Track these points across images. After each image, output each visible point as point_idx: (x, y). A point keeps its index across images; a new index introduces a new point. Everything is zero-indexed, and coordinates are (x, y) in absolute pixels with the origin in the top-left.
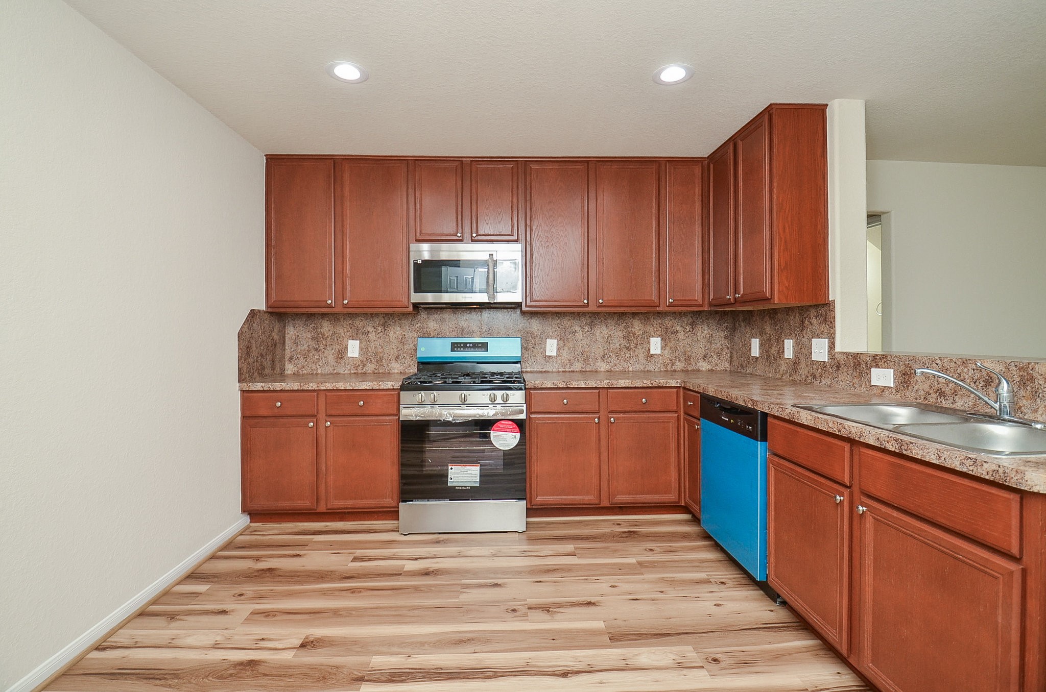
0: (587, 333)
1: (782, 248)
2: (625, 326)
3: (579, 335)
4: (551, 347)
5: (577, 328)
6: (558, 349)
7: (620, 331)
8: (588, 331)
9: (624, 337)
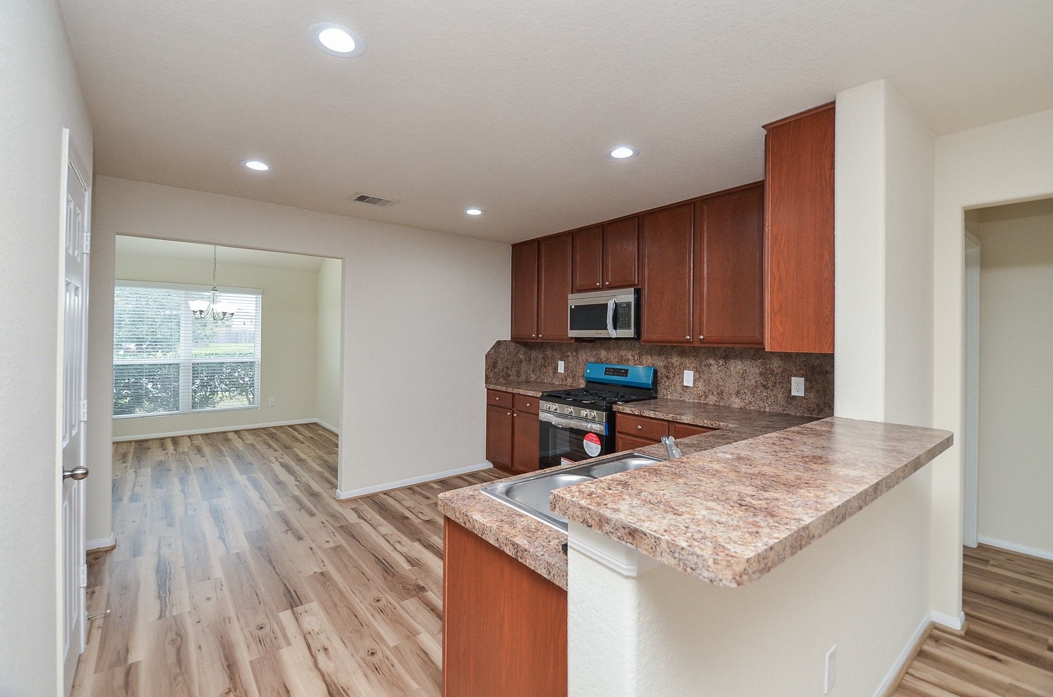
0: (721, 367)
1: (775, 288)
2: (763, 362)
3: (714, 369)
4: (688, 378)
5: (712, 361)
6: (694, 381)
7: (757, 367)
8: (723, 365)
9: (761, 374)
